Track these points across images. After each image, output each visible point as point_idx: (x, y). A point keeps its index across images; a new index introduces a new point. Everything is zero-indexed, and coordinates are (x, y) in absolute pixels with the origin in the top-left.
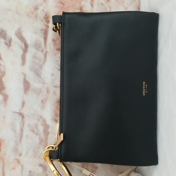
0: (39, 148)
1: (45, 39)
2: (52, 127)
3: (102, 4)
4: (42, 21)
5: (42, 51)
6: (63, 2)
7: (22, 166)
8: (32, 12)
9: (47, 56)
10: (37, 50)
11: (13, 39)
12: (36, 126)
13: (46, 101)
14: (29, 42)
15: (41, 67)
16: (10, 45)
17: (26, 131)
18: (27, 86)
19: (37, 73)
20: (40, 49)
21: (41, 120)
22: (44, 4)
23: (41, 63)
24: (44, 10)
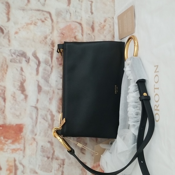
0: (48, 130)
1: (52, 57)
2: (57, 116)
3: (89, 34)
4: (50, 46)
5: (50, 66)
6: (63, 33)
7: (37, 143)
8: (43, 40)
9: (53, 69)
10: (46, 65)
11: (31, 58)
12: (46, 115)
13: (52, 99)
14: (41, 60)
15: (49, 76)
16: (29, 62)
17: (40, 119)
18: (40, 89)
19: (47, 80)
20: (48, 65)
21: (49, 111)
22: (51, 35)
23: (49, 73)
24: (51, 39)
